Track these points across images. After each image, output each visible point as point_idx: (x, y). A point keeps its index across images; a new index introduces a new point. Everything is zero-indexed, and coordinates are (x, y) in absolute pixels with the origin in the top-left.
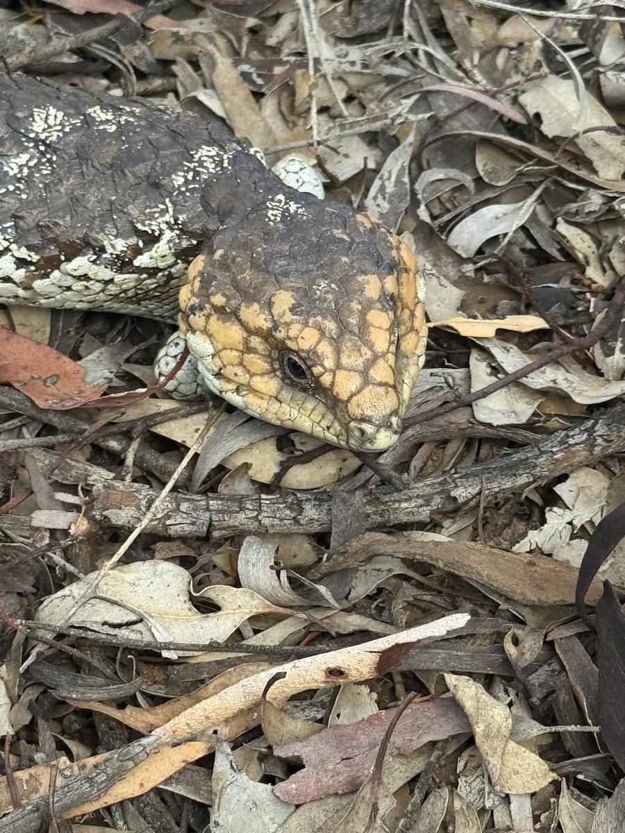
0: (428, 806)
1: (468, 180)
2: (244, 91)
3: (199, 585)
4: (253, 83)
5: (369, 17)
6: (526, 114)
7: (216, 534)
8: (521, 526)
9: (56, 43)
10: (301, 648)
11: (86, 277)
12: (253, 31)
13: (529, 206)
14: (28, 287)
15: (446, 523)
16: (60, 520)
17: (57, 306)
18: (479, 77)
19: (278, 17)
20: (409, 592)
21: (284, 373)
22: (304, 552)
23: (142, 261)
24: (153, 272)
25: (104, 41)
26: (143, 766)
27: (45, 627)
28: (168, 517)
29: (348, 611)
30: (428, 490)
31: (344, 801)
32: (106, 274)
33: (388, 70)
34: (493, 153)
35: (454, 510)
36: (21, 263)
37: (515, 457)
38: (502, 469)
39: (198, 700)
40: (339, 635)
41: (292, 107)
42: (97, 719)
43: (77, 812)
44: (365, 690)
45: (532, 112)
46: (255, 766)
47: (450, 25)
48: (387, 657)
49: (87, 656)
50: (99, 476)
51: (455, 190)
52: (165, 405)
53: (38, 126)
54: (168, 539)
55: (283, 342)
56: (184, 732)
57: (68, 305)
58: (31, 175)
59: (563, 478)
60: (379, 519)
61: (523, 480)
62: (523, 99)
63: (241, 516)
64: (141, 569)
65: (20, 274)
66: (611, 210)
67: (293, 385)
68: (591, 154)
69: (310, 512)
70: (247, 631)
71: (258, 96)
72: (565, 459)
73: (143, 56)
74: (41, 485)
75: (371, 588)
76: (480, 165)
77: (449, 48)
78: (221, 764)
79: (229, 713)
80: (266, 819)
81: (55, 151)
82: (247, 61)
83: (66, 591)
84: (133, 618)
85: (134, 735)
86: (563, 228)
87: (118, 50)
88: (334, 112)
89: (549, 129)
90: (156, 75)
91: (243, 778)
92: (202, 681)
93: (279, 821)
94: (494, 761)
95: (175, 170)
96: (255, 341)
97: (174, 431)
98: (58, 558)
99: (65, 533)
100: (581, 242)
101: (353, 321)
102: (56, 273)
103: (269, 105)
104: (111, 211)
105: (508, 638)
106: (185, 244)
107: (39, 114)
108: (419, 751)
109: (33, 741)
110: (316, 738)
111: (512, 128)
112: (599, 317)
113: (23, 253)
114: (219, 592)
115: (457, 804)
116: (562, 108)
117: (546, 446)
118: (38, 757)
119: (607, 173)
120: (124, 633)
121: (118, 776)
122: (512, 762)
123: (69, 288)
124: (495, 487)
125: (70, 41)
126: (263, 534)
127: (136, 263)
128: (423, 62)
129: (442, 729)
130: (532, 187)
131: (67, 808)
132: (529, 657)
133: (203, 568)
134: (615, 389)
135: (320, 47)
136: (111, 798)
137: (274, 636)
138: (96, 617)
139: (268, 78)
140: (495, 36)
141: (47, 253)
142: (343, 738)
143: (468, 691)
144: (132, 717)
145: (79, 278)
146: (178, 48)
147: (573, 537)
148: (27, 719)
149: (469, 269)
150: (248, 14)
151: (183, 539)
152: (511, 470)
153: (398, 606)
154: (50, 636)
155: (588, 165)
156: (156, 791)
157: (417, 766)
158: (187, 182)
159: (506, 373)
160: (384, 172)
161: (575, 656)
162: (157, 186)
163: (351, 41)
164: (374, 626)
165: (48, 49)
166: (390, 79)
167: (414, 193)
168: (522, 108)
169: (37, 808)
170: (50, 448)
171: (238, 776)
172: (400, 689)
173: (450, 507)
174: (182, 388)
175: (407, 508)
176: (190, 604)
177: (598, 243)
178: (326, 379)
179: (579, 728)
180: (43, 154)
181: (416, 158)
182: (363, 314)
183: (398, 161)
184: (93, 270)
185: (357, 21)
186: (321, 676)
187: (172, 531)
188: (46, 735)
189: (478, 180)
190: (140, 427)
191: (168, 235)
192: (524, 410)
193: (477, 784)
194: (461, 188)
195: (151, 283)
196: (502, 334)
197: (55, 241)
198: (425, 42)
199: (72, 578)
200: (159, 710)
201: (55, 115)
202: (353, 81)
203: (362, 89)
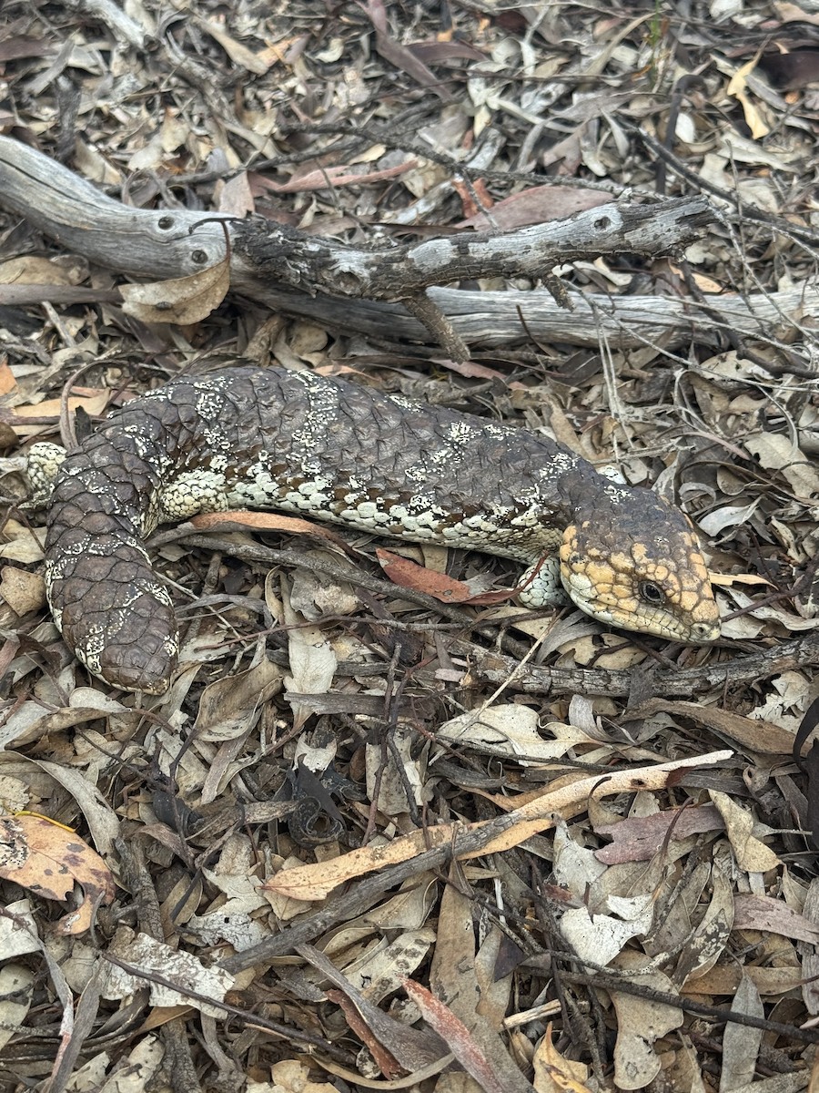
0: (696, 873)
1: (712, 491)
2: (569, 429)
3: (544, 722)
4: (574, 425)
5: (648, 390)
6: (750, 454)
7: (554, 692)
8: (748, 706)
9: (455, 393)
10: (609, 766)
11: (479, 529)
12: (575, 395)
13: (752, 509)
14: (438, 531)
15: (700, 699)
16: (453, 676)
17: (454, 546)
18: (719, 430)
19: (589, 388)
20: (678, 739)
21: (642, 595)
22: (609, 708)
23: (516, 521)
24: (521, 528)
25: (482, 393)
26: (508, 832)
27: (446, 738)
28: (524, 678)
29: (639, 747)
30: (692, 675)
31: (639, 866)
32: (492, 527)
33: (660, 423)
34: (727, 475)
35: (706, 690)
36: (437, 517)
37: (748, 660)
38: (739, 666)
39: (543, 794)
40: (634, 762)
41: (600, 440)
42: (477, 800)
43: (466, 857)
44: (652, 797)
45: (753, 453)
46: (580, 837)
47: (699, 399)
48: (673, 775)
49: (470, 760)
50: (480, 651)
51: (702, 497)
52: (521, 611)
53: (454, 433)
54: (523, 693)
55: (644, 576)
56: (534, 813)
57: (462, 545)
58: (448, 463)
59: (777, 676)
60: (659, 691)
61: (753, 674)
62: (747, 445)
63: (571, 681)
64: (505, 709)
65: (435, 524)
66: (807, 514)
67: (648, 603)
68: (792, 480)
69: (616, 682)
70: (572, 755)
71: (579, 433)
72: (780, 664)
73: (506, 405)
74: (443, 653)
75: (652, 735)
76: (719, 483)
77: (699, 412)
78: (561, 834)
79: (564, 804)
80: (589, 872)
81: (464, 449)
82: (570, 412)
83: (458, 719)
84: (501, 738)
85: (501, 812)
86: (774, 522)
87: (492, 399)
88: (625, 446)
89: (764, 463)
90: (513, 417)
91: (575, 844)
92: (543, 783)
93: (597, 874)
94: (740, 849)
95: (541, 466)
96: (622, 577)
97: (526, 627)
98: (451, 699)
99: (457, 684)
100: (786, 534)
101: (684, 560)
102: (459, 524)
103: (585, 439)
104: (497, 490)
105: (746, 772)
106: (545, 513)
107: (455, 427)
108: (687, 839)
109: (437, 811)
110: (620, 824)
111: (739, 460)
112: (798, 580)
113: (439, 511)
114: (555, 727)
115: (716, 874)
116: (773, 450)
117: (768, 654)
118: (440, 820)
119: (802, 493)
120: (495, 747)
121: (494, 836)
122: (751, 850)
123: (466, 535)
124: (735, 677)
125: (463, 392)
126: (585, 694)
127: (513, 522)
128: (684, 417)
129: (705, 825)
130: (752, 499)
131: (461, 853)
132: (758, 786)
133: (545, 712)
134: (811, 624)
135: (616, 406)
136: (487, 851)
137: (591, 758)
138: (478, 736)
139: (584, 423)
140: (727, 408)
141: (455, 511)
142: (638, 825)
143: (724, 802)
144: (500, 800)
145: (473, 529)
146: (527, 402)
147: (783, 713)
148: (431, 797)
149: (712, 543)
150: (572, 385)
151: (531, 693)
152: (746, 668)
153: (671, 747)
154: (448, 744)
155: (789, 487)
156: (516, 848)
157: (687, 848)
158: (549, 475)
159: (739, 608)
160: (658, 482)
161: (790, 788)
162: (530, 476)
163: (636, 405)
164: (655, 757)
165: (450, 395)
166: (661, 429)
167: (677, 495)
168: (747, 450)
169: (443, 850)
170: (446, 631)
171: (570, 843)
172: (672, 799)
173: (705, 687)
174: (534, 601)
175: (678, 685)
176: (536, 734)
177: (796, 535)
178: (676, 598)
179: (793, 831)
180: (456, 451)
181: (678, 476)
182: (687, 556)
183: (666, 478)
184: (484, 525)
185: (639, 394)
186: (628, 784)
187: (526, 687)
188: (444, 808)
189: (719, 492)
190: (506, 623)
191: (535, 506)
192: (752, 632)
193: (726, 863)
194: (706, 496)
195: (519, 535)
196: (736, 585)
197: (461, 505)
198: (685, 406)
199: (460, 712)
200: (516, 798)
201: (465, 428)
202: (638, 428)
203: (643, 433)
